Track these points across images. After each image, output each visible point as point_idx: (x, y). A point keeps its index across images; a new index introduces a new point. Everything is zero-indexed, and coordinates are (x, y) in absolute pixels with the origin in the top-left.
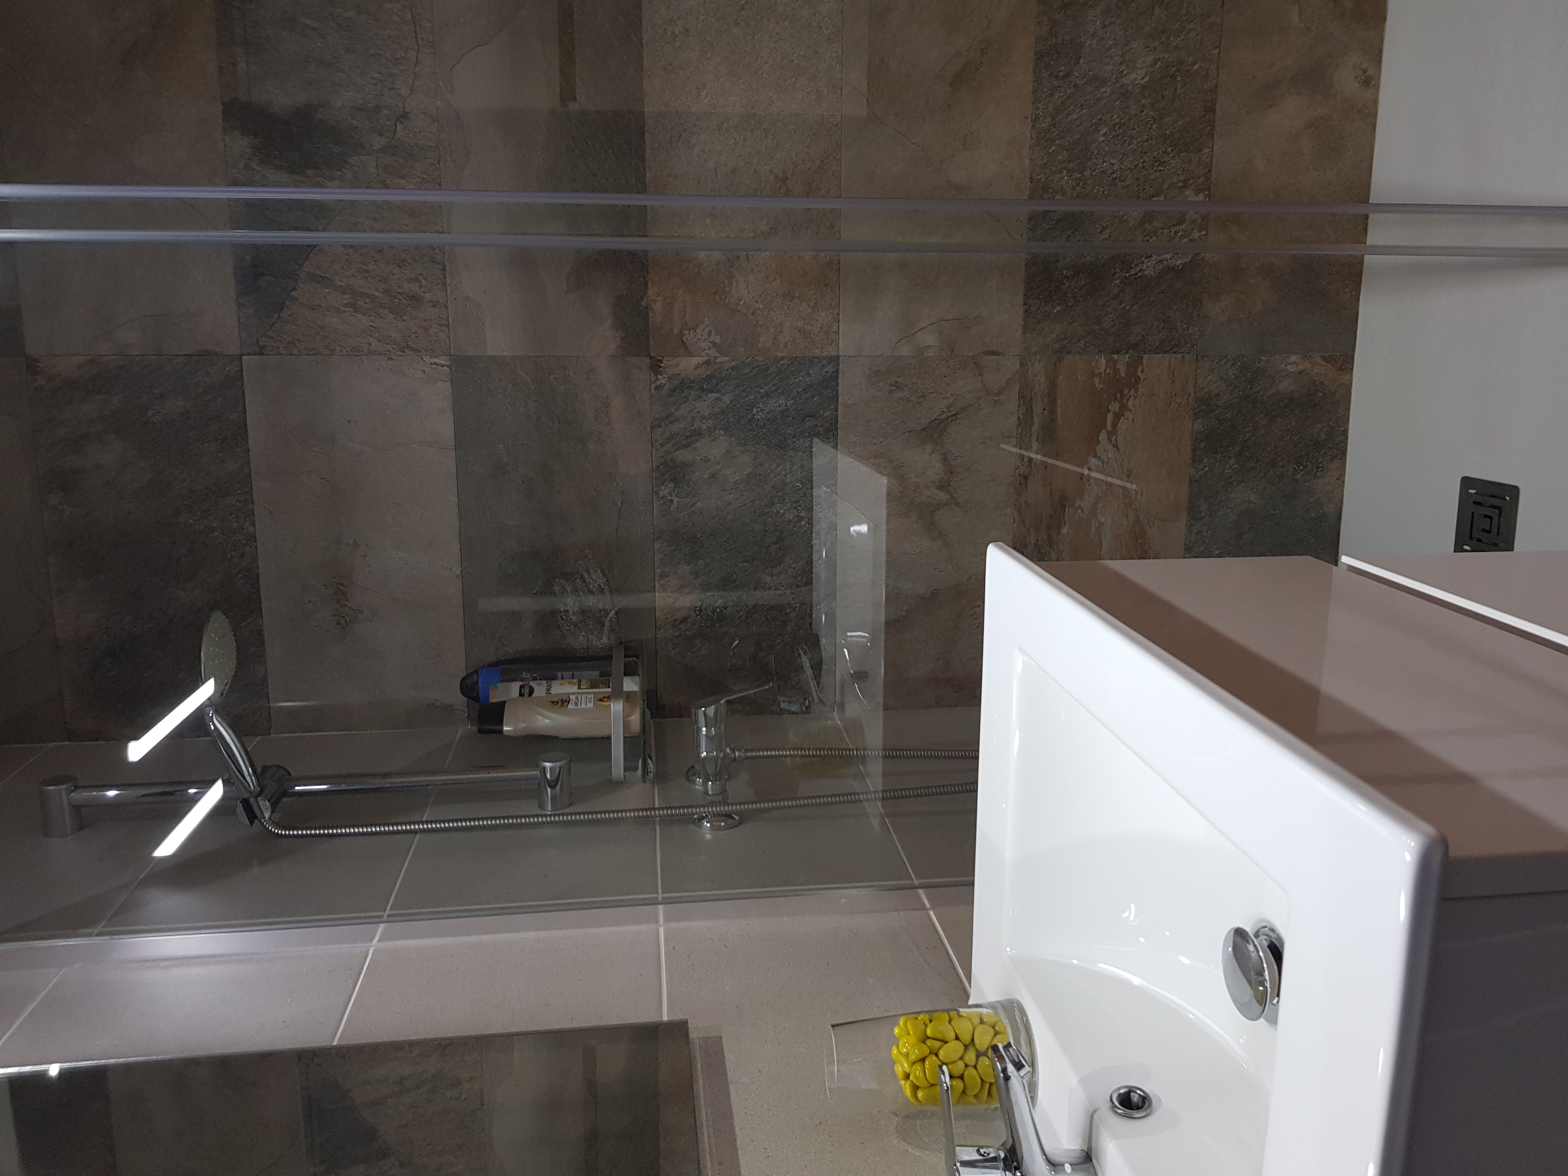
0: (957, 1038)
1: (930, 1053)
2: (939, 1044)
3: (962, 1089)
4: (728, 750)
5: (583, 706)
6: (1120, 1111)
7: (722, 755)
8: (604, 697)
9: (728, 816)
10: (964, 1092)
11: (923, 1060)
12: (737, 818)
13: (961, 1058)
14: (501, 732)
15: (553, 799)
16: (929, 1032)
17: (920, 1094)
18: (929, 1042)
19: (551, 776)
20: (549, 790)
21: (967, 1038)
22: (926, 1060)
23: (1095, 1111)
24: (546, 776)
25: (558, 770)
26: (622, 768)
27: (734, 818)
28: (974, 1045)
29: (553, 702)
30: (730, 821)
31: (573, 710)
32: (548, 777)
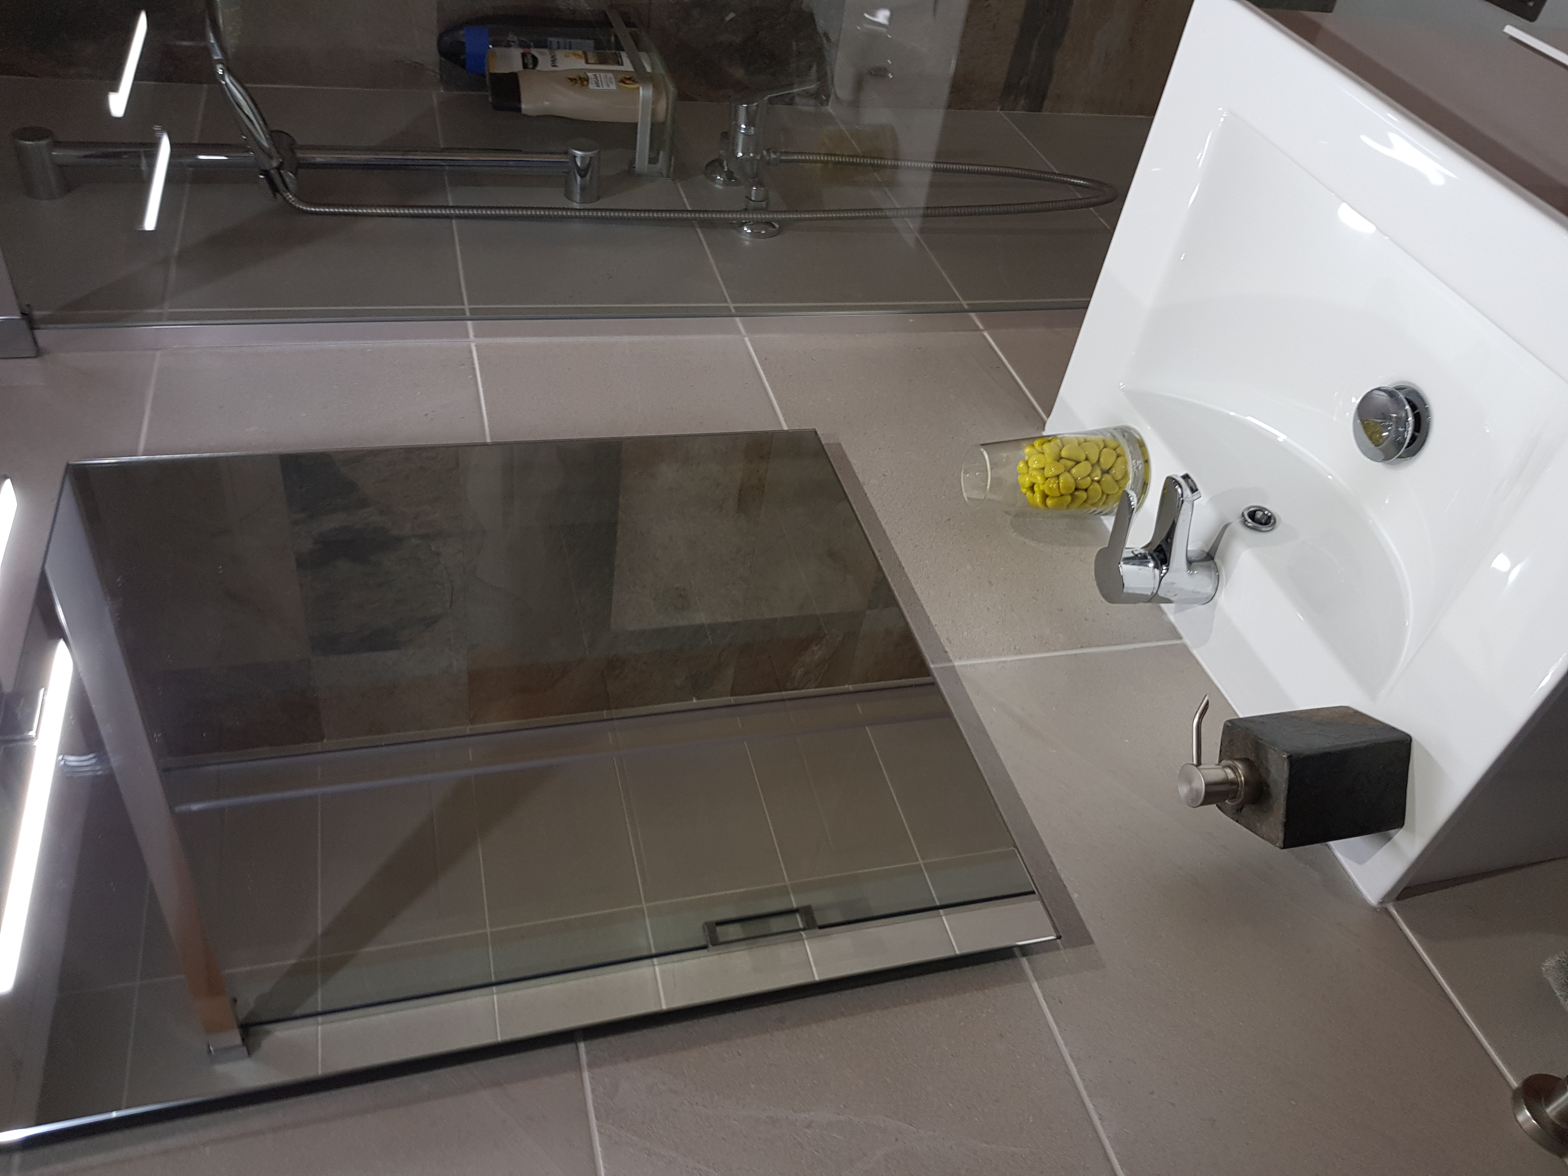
0: (1087, 459)
1: (1065, 471)
2: (1073, 463)
3: (1085, 499)
4: (765, 153)
5: (605, 87)
6: (1249, 525)
7: (758, 157)
8: (626, 79)
9: (769, 223)
10: (1085, 501)
11: (1058, 476)
12: (777, 226)
13: (1089, 475)
14: (519, 110)
15: (583, 189)
16: (1064, 453)
17: (1049, 502)
18: (1063, 461)
19: (581, 163)
20: (578, 178)
21: (1094, 459)
22: (1060, 476)
23: (1226, 527)
24: (576, 164)
25: (589, 159)
26: (647, 158)
27: (774, 227)
28: (1100, 466)
29: (571, 80)
30: (771, 229)
31: (593, 91)
32: (579, 164)
